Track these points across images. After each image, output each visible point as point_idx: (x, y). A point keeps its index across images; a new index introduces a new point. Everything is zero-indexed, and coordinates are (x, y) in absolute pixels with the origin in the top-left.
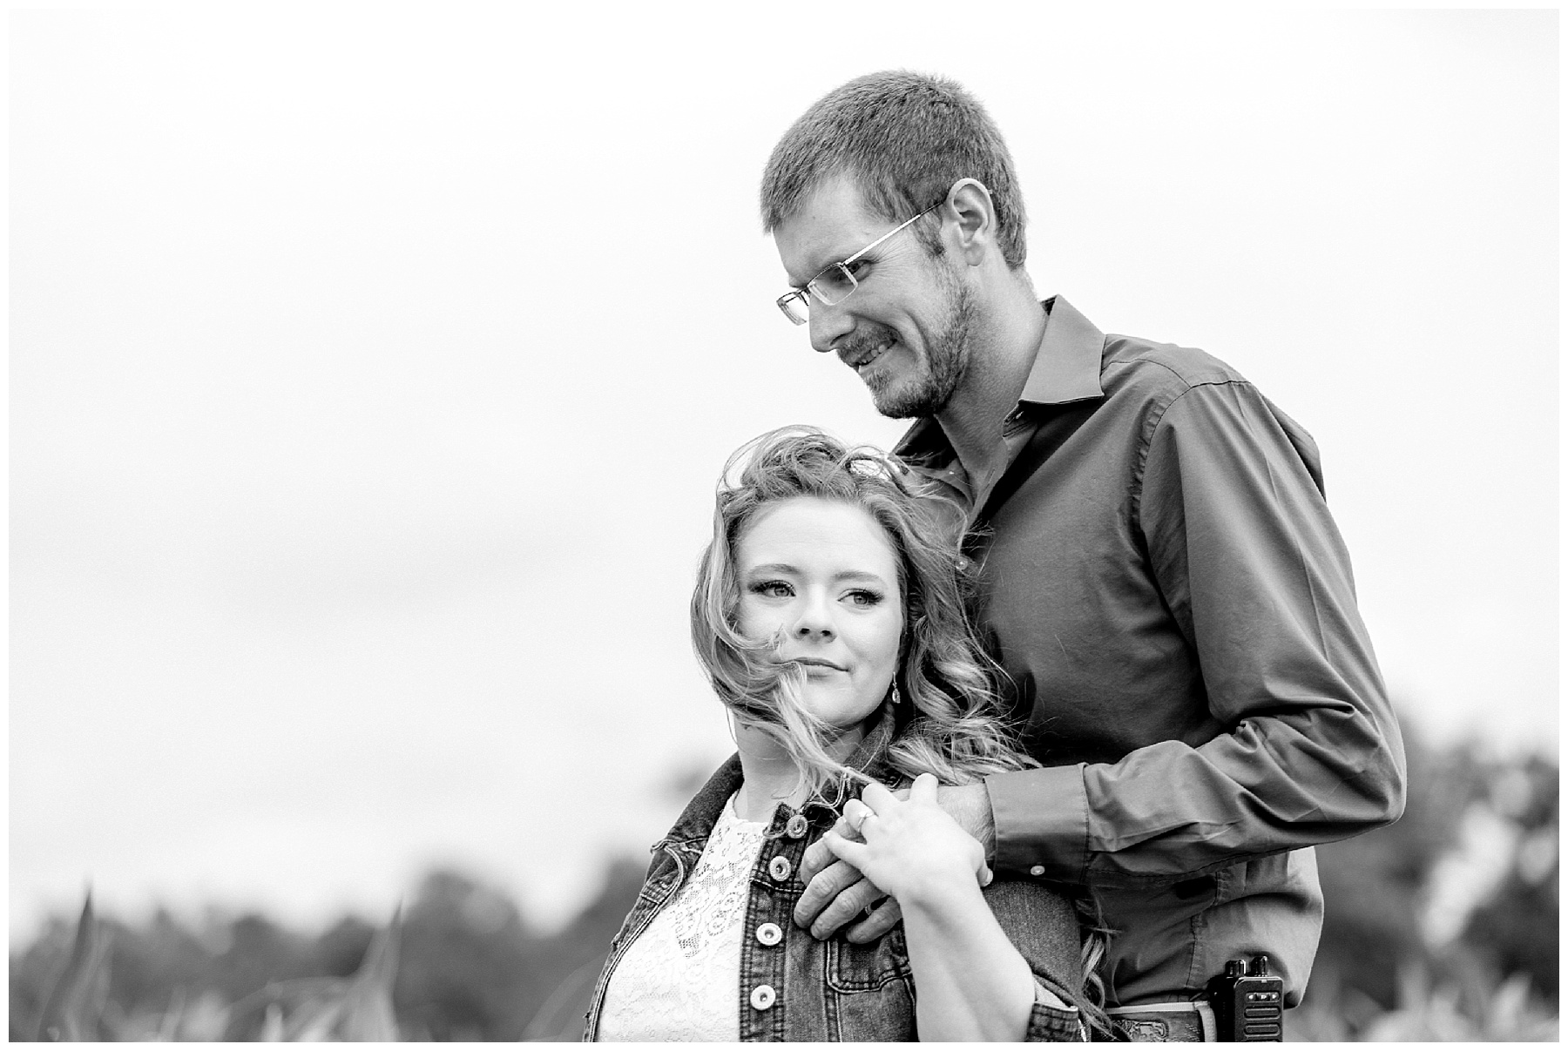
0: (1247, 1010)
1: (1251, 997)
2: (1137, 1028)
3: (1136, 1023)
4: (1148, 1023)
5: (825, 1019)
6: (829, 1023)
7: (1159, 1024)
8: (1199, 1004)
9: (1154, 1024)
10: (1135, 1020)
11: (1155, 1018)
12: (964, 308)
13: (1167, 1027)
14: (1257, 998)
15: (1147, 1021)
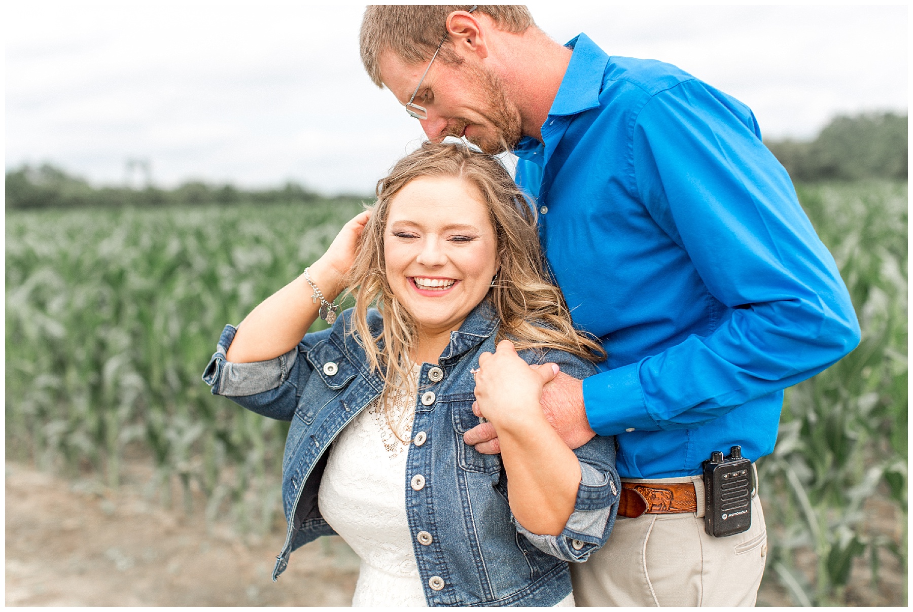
0: (723, 485)
1: (726, 476)
2: (654, 493)
3: (653, 490)
4: (660, 490)
5: (458, 491)
6: (461, 494)
7: (667, 492)
8: (694, 477)
9: (664, 491)
10: (653, 488)
11: (665, 488)
12: (494, 84)
13: (672, 493)
14: (730, 476)
15: (659, 489)
